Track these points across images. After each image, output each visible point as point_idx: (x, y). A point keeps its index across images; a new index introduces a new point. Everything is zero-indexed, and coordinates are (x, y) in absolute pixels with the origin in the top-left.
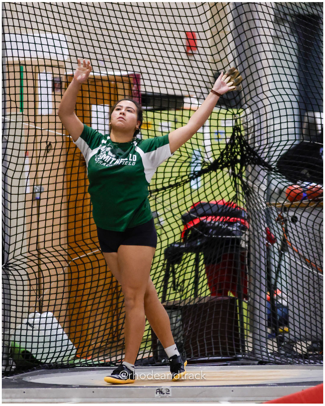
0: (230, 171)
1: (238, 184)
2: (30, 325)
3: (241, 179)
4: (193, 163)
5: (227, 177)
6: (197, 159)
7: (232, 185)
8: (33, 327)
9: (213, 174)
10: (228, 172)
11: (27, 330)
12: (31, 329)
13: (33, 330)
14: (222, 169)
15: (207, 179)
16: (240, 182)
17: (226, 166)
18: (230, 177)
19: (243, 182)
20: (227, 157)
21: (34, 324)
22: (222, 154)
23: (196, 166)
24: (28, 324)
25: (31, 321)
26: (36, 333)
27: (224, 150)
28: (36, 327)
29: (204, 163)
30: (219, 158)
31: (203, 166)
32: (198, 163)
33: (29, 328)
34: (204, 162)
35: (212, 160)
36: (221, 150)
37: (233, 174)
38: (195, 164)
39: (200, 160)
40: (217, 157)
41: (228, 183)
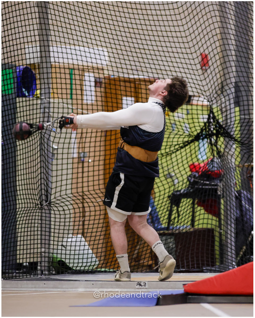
0: (209, 141)
1: (214, 150)
2: (64, 246)
3: (216, 146)
4: (182, 135)
5: (206, 145)
6: (184, 133)
7: (210, 151)
8: (66, 248)
9: (197, 143)
10: (207, 142)
11: (62, 250)
12: (65, 249)
13: (66, 250)
14: (203, 139)
15: (193, 147)
16: (215, 149)
17: (206, 137)
18: (209, 145)
19: (217, 149)
20: (206, 132)
21: (66, 246)
22: (202, 130)
23: (184, 138)
24: (62, 245)
25: (64, 244)
26: (68, 252)
27: (204, 126)
28: (68, 248)
29: (189, 136)
30: (200, 133)
31: (189, 138)
32: (186, 136)
33: (63, 248)
34: (190, 134)
35: (195, 133)
36: (201, 127)
37: (211, 143)
38: (183, 136)
39: (187, 133)
40: (199, 131)
41: (207, 150)
